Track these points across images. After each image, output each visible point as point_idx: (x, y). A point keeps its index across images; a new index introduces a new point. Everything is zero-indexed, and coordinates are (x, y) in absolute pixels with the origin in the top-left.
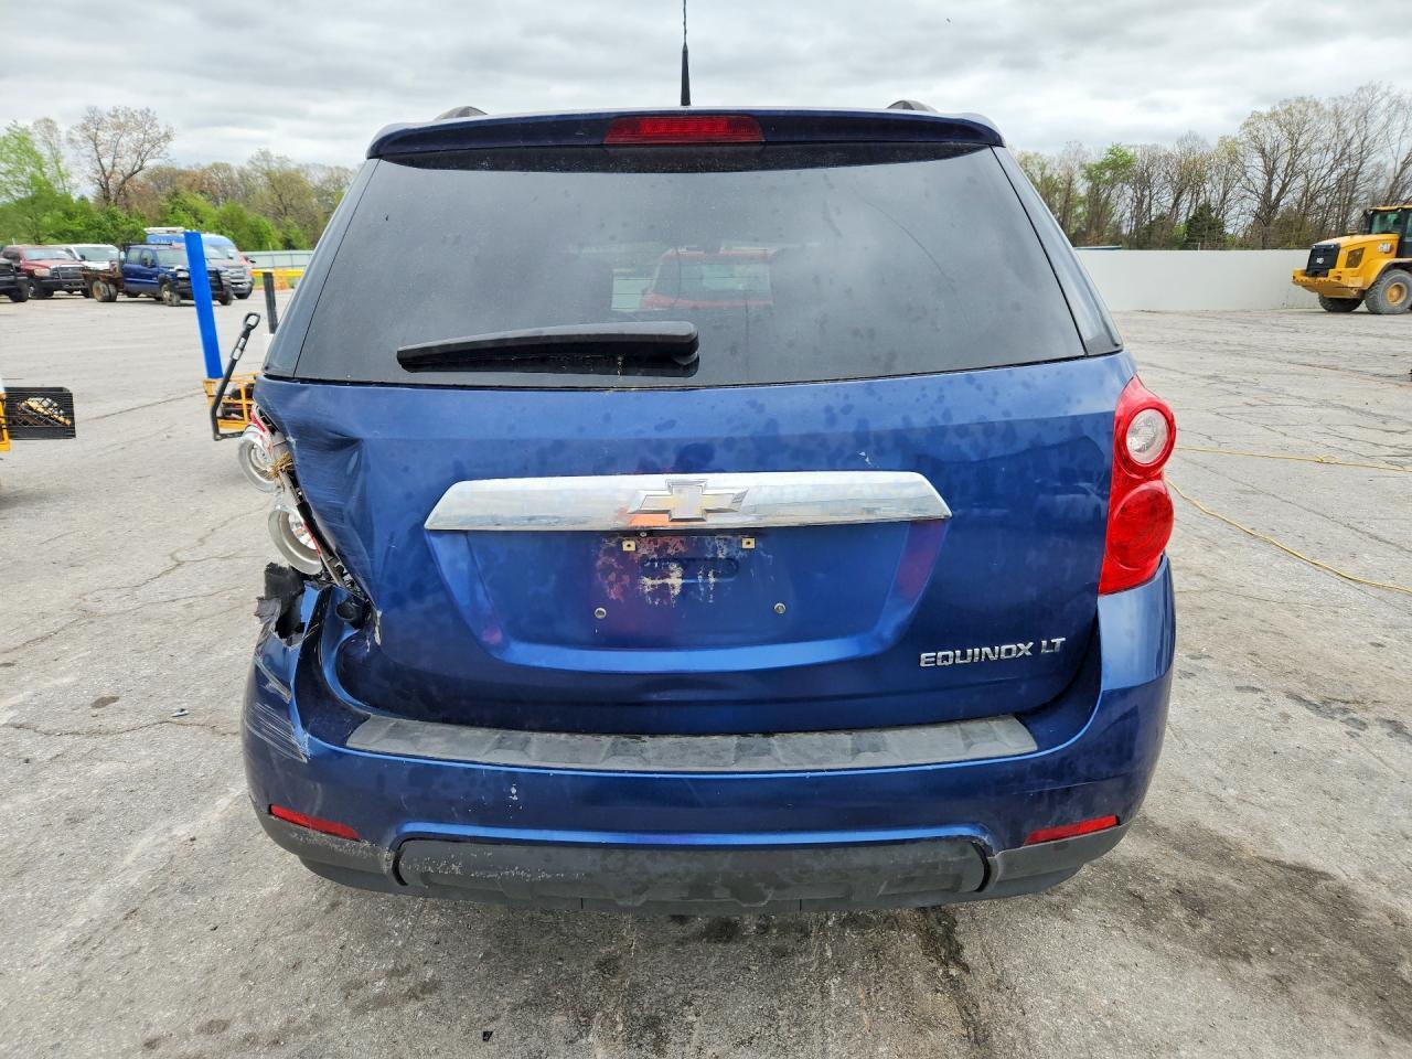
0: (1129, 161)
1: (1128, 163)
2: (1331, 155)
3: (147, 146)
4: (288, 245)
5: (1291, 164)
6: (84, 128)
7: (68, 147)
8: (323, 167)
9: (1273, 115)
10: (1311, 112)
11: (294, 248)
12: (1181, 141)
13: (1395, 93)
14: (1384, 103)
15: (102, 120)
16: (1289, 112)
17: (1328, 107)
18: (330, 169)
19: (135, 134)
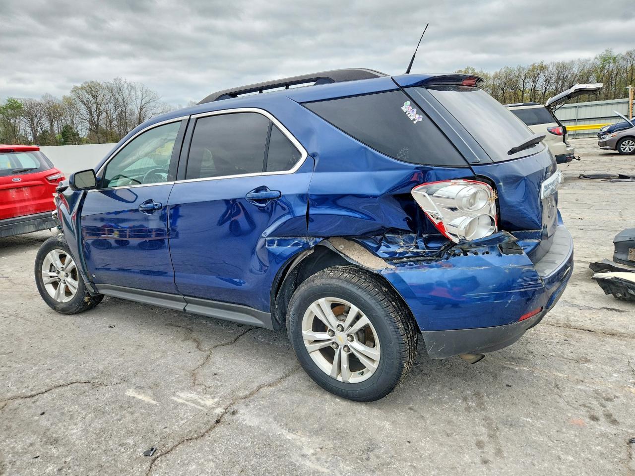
0: (19, 106)
1: (20, 107)
2: (112, 105)
5: (98, 108)
9: (83, 88)
10: (98, 87)
12: (43, 97)
13: (128, 82)
14: (125, 86)
16: (89, 86)
17: (104, 86)
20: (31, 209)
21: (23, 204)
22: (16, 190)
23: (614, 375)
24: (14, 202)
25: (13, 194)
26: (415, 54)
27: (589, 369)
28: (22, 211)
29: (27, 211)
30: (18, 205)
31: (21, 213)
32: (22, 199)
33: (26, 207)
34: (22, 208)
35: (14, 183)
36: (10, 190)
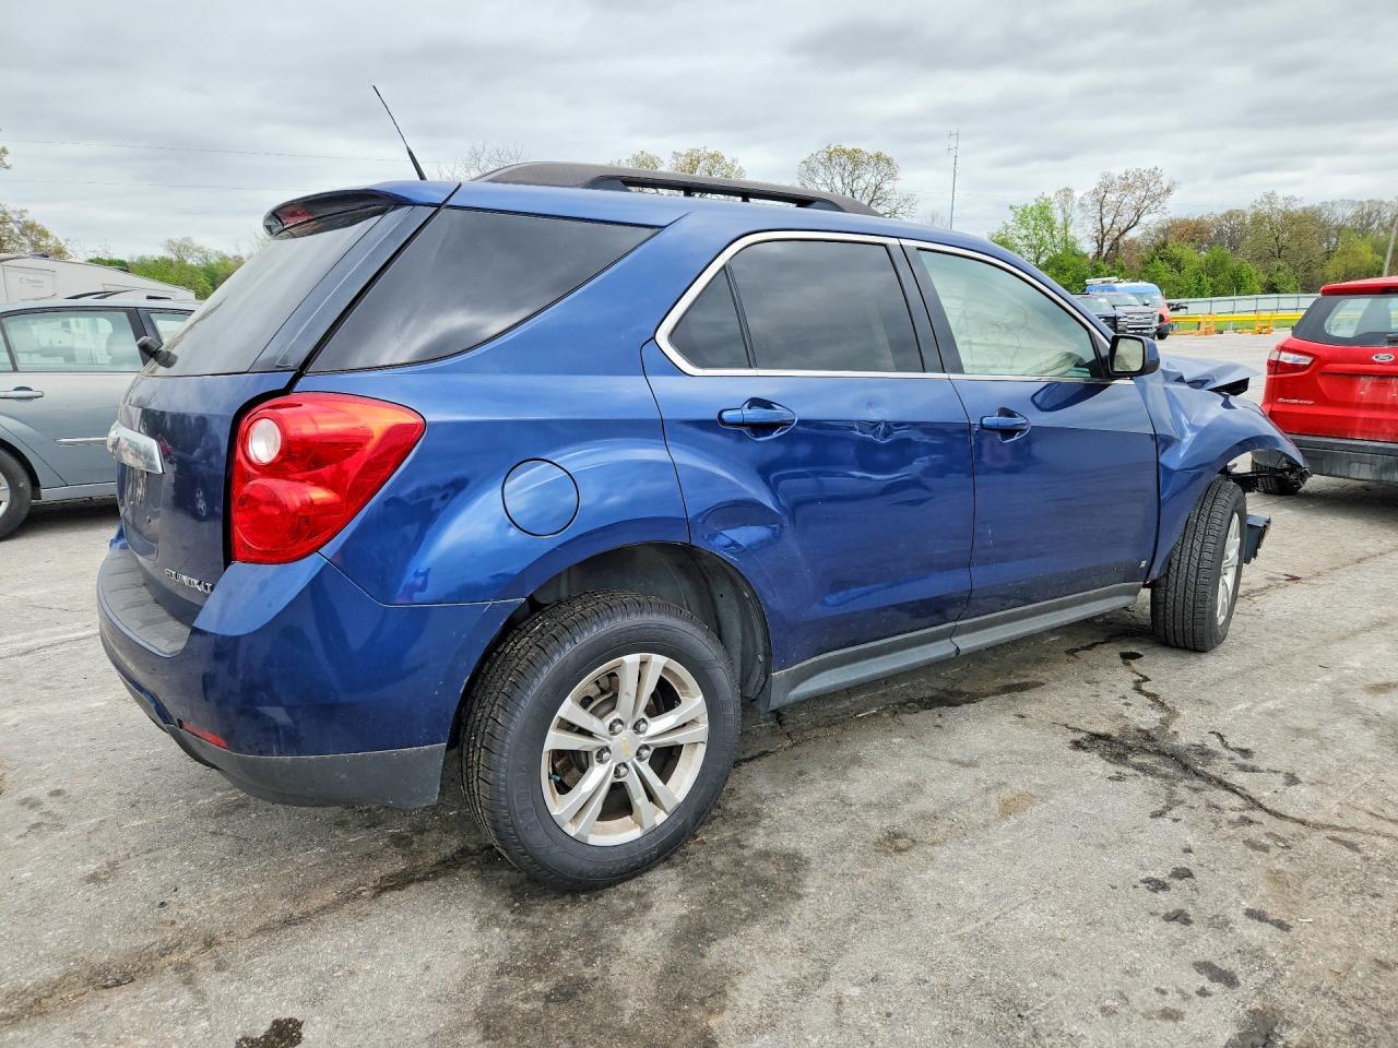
3: (1146, 202)
4: (1272, 289)
6: (1096, 192)
7: (1078, 211)
8: (1352, 203)
11: (1278, 292)
15: (1112, 182)
18: (1361, 203)
19: (1138, 193)
20: (1388, 430)
21: (1377, 415)
22: (1375, 380)
23: (29, 874)
24: (1359, 406)
25: (1365, 389)
26: (408, 148)
27: (84, 862)
28: (1366, 429)
29: (1376, 433)
30: (1362, 414)
31: (1363, 432)
32: (1378, 401)
33: (1379, 421)
34: (1368, 421)
35: (1374, 363)
36: (1362, 379)
